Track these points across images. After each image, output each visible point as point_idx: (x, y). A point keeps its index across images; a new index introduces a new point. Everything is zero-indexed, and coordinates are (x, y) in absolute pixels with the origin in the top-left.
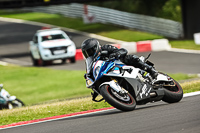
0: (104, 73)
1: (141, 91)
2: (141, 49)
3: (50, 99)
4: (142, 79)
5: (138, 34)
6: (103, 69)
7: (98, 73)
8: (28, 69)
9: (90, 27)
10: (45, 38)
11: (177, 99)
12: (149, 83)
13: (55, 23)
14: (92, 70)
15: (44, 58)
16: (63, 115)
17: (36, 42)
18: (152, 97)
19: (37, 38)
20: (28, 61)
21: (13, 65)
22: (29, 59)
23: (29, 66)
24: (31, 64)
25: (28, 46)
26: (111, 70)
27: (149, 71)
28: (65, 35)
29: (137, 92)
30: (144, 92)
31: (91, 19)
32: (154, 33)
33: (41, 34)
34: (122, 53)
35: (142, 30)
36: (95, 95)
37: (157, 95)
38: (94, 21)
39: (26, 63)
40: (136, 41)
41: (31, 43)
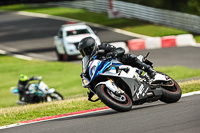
0: (100, 73)
1: (138, 91)
2: (166, 45)
3: (75, 94)
4: (139, 78)
5: (163, 29)
6: (99, 68)
7: (94, 72)
8: (53, 64)
9: (116, 22)
10: (70, 33)
11: (175, 99)
12: (146, 83)
13: (80, 17)
14: (88, 69)
15: (69, 53)
16: (88, 110)
17: (61, 37)
18: (150, 97)
19: (62, 33)
20: (53, 56)
21: (37, 60)
22: (54, 54)
23: (54, 61)
24: (56, 58)
25: (53, 41)
26: (107, 70)
27: (147, 70)
28: (90, 30)
29: (133, 92)
30: (140, 92)
31: (116, 13)
32: (179, 28)
33: (66, 28)
34: (119, 52)
35: (166, 25)
36: (91, 95)
37: (154, 95)
38: (118, 16)
39: (51, 58)
40: (161, 36)
41: (56, 38)
